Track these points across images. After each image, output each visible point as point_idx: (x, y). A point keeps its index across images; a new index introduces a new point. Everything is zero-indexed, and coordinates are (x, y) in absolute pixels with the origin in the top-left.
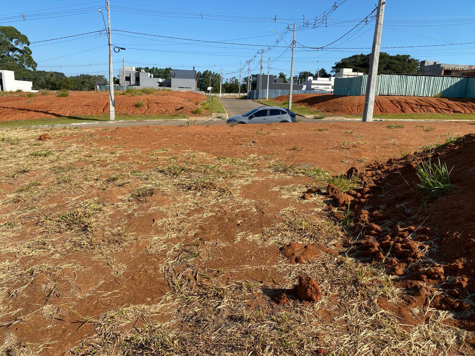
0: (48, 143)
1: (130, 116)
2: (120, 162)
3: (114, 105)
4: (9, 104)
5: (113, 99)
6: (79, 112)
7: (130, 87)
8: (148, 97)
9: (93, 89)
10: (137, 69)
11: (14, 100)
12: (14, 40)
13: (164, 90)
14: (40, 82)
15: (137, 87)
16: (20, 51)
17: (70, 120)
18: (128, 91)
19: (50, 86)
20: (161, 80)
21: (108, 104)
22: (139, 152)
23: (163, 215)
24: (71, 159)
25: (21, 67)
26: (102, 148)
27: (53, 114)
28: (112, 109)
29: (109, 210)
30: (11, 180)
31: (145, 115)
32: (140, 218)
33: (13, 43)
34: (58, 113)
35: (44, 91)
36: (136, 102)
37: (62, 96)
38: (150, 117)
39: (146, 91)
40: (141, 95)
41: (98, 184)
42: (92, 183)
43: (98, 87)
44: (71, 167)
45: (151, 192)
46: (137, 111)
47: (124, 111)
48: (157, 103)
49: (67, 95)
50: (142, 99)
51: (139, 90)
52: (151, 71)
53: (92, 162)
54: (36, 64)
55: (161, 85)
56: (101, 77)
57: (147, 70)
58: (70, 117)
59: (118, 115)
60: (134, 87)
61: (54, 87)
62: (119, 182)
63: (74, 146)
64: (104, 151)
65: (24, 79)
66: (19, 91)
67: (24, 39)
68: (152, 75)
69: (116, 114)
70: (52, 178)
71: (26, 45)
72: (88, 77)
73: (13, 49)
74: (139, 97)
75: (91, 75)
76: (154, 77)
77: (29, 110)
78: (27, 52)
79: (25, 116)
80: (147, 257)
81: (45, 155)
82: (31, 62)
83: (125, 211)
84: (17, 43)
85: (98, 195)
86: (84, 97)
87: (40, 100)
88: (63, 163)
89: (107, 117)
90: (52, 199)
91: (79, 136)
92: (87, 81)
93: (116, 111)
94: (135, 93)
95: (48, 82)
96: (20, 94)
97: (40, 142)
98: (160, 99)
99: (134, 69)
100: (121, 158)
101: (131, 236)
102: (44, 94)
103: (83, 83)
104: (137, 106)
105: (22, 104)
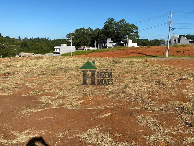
0: (147, 63)
1: (174, 56)
2: (173, 70)
3: (168, 52)
4: (131, 51)
5: (168, 49)
6: (154, 54)
7: (175, 44)
8: (184, 48)
9: (159, 45)
10: (179, 36)
11: (132, 50)
12: (133, 29)
13: (192, 45)
14: (139, 43)
15: (179, 44)
16: (135, 32)
17: (150, 57)
18: (175, 46)
19: (143, 44)
20: (191, 40)
21: (166, 51)
22: (180, 68)
23: (188, 86)
24: (156, 68)
25: (134, 38)
26: (166, 66)
27: (144, 54)
28: (167, 53)
29: (170, 82)
30: (139, 72)
31: (181, 56)
32: (180, 85)
33: (133, 30)
34: (146, 54)
35: (141, 46)
36: (178, 50)
37: (148, 48)
38: (184, 57)
39: (183, 46)
40: (180, 47)
41: (166, 75)
42: (164, 75)
43: (161, 44)
44: (156, 70)
45: (185, 79)
46: (178, 54)
47: (172, 54)
48: (188, 51)
49: (150, 48)
50: (181, 49)
51: (179, 45)
52: (186, 37)
53: (163, 69)
54: (139, 37)
55: (191, 42)
56: (163, 40)
57: (184, 36)
58: (150, 56)
59: (169, 55)
60: (177, 44)
61: (144, 45)
62: (173, 75)
63: (156, 65)
64: (166, 67)
65: (135, 42)
66: (133, 47)
67: (137, 28)
68: (187, 38)
69: (168, 55)
70: (151, 72)
71: (137, 30)
72: (157, 40)
73: (133, 32)
74: (180, 48)
75: (158, 39)
76: (188, 39)
77: (137, 53)
78: (137, 32)
79: (135, 55)
80: (182, 94)
81: (147, 66)
82: (138, 36)
83: (175, 83)
84: (134, 30)
85: (166, 78)
86: (156, 48)
87: (140, 49)
88: (153, 69)
89: (165, 56)
90: (153, 77)
91: (157, 62)
92: (157, 42)
93: (169, 54)
94: (178, 47)
95: (142, 43)
96: (133, 48)
97: (145, 63)
98: (189, 49)
99: (178, 36)
100: (173, 69)
101: (178, 88)
102: (142, 47)
103: (155, 43)
104: (178, 52)
105: (135, 51)
